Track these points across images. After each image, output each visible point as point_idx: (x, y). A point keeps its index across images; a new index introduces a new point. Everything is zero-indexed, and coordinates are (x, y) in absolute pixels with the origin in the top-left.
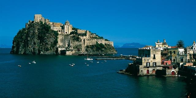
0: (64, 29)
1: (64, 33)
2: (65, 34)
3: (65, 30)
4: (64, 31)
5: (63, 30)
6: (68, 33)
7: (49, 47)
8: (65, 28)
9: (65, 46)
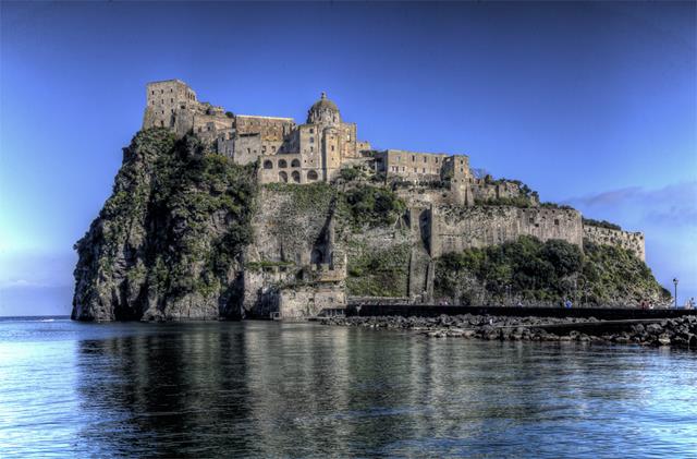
0: (298, 151)
1: (297, 176)
2: (305, 181)
3: (303, 157)
4: (296, 163)
5: (289, 159)
6: (320, 178)
7: (197, 269)
8: (305, 145)
9: (299, 256)
